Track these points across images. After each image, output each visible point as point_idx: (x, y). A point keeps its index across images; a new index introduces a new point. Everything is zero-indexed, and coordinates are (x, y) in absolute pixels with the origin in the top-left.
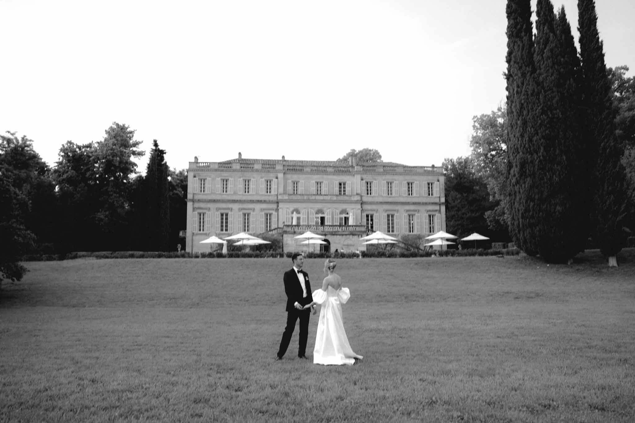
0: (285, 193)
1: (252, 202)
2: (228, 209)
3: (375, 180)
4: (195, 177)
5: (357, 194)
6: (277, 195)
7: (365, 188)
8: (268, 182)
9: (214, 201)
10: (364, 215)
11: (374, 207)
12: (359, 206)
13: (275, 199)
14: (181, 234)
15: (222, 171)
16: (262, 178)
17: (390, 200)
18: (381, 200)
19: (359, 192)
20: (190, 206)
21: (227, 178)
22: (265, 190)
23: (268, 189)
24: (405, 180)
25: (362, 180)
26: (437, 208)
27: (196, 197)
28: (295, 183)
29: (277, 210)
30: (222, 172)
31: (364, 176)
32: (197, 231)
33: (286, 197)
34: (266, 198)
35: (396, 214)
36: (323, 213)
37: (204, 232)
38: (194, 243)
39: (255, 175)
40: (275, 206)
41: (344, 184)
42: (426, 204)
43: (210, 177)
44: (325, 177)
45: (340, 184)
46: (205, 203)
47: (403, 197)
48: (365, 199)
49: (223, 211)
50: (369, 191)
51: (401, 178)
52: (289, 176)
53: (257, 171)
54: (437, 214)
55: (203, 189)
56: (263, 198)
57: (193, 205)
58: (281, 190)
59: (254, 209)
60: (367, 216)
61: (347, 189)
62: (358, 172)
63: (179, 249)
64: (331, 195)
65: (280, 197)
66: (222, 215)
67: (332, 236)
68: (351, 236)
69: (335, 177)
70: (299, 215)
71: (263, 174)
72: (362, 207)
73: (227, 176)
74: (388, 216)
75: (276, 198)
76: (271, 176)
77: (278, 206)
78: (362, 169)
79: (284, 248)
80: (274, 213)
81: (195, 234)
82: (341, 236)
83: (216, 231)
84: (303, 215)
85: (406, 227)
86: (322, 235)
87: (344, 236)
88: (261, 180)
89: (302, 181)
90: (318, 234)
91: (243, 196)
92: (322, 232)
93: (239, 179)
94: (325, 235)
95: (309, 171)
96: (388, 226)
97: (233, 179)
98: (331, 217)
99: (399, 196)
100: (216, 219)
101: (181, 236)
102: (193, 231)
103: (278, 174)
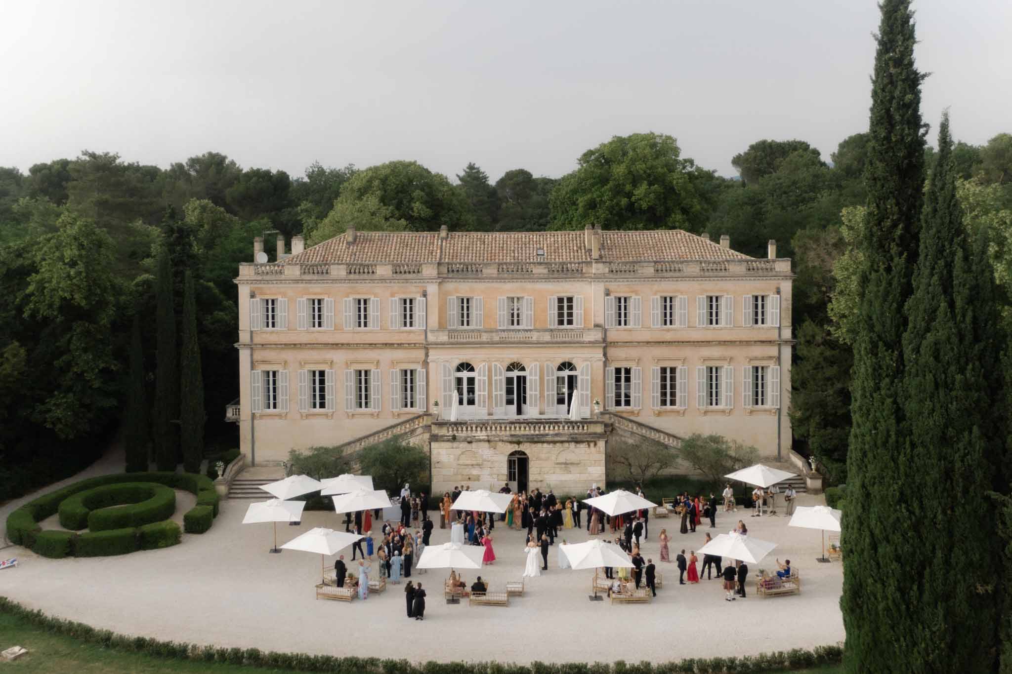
0: (442, 327)
1: (372, 346)
2: (325, 362)
3: (636, 293)
4: (253, 295)
5: (596, 326)
6: (426, 331)
7: (613, 311)
8: (408, 304)
9: (295, 346)
10: (612, 369)
11: (634, 352)
12: (598, 354)
13: (420, 339)
14: (230, 414)
15: (309, 281)
16: (392, 295)
17: (668, 337)
18: (647, 336)
19: (600, 321)
20: (244, 357)
21: (319, 297)
22: (399, 319)
23: (408, 318)
24: (704, 291)
25: (608, 294)
26: (773, 351)
27: (257, 339)
28: (465, 303)
29: (426, 364)
30: (309, 285)
31: (613, 286)
32: (260, 409)
33: (443, 337)
34: (403, 338)
35: (680, 367)
36: (523, 369)
37: (277, 412)
38: (256, 434)
39: (378, 288)
40: (421, 354)
41: (570, 300)
42: (748, 343)
43: (284, 295)
44: (529, 286)
45: (561, 300)
46: (277, 351)
47: (698, 330)
48: (612, 336)
49: (313, 367)
50: (622, 316)
51: (695, 285)
52: (450, 286)
53: (383, 280)
54: (772, 367)
55: (271, 320)
56: (395, 339)
57: (252, 355)
58: (434, 321)
59: (378, 362)
60: (618, 371)
61: (575, 311)
62: (597, 278)
64: (538, 331)
65: (431, 338)
66: (313, 374)
67: (533, 445)
68: (573, 444)
69: (549, 286)
70: (471, 374)
71: (396, 286)
72: (605, 355)
73: (321, 293)
74: (664, 370)
75: (423, 337)
76: (412, 291)
77: (427, 355)
78: (607, 270)
79: (433, 470)
80: (420, 370)
81: (258, 415)
82: (551, 445)
83: (301, 409)
84: (479, 375)
85: (701, 394)
86: (511, 442)
87: (558, 444)
88: (392, 301)
89: (478, 297)
90: (503, 441)
91: (355, 335)
92: (512, 436)
93: (346, 299)
94: (519, 443)
95: (494, 276)
96: (662, 392)
97: (333, 300)
98: (538, 378)
99: (688, 327)
100: (300, 384)
101: (229, 419)
102: (255, 409)
103: (426, 286)
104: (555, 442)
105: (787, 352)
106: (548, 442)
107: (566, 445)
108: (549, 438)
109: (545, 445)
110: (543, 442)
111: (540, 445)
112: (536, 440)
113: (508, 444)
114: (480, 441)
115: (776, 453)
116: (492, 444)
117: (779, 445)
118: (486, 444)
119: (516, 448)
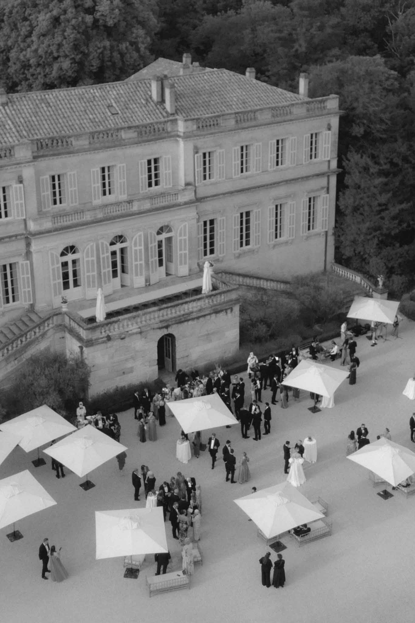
3: (220, 146)
5: (187, 185)
6: (26, 220)
7: (200, 167)
10: (201, 223)
13: (20, 230)
17: (246, 184)
19: (190, 179)
23: (2, 208)
24: (274, 137)
25: (197, 151)
26: (323, 182)
28: (56, 180)
29: (28, 254)
33: (46, 225)
34: (1, 232)
35: (254, 210)
36: (125, 241)
41: (158, 162)
44: (118, 152)
45: (148, 162)
47: (269, 172)
48: (201, 192)
50: (207, 172)
51: (266, 133)
52: (42, 165)
54: (323, 195)
58: (33, 207)
60: (205, 224)
61: (161, 171)
62: (186, 135)
64: (139, 200)
65: (32, 226)
67: (180, 326)
68: (213, 316)
69: (137, 150)
70: (75, 257)
72: (197, 212)
74: (241, 216)
75: (23, 226)
76: (6, 177)
77: (29, 246)
78: (195, 127)
80: (21, 262)
82: (196, 321)
84: (83, 256)
85: (271, 231)
86: (160, 328)
87: (201, 319)
89: (72, 173)
90: (154, 329)
92: (161, 322)
94: (167, 327)
95: (87, 147)
96: (240, 236)
98: (142, 247)
99: (263, 172)
103: (21, 171)
104: (198, 318)
105: (333, 180)
106: (193, 319)
107: (208, 317)
108: (194, 315)
109: (190, 323)
110: (188, 320)
111: (186, 323)
112: (182, 320)
113: (158, 330)
114: (133, 334)
115: (323, 268)
116: (143, 334)
117: (325, 261)
118: (139, 336)
119: (165, 332)
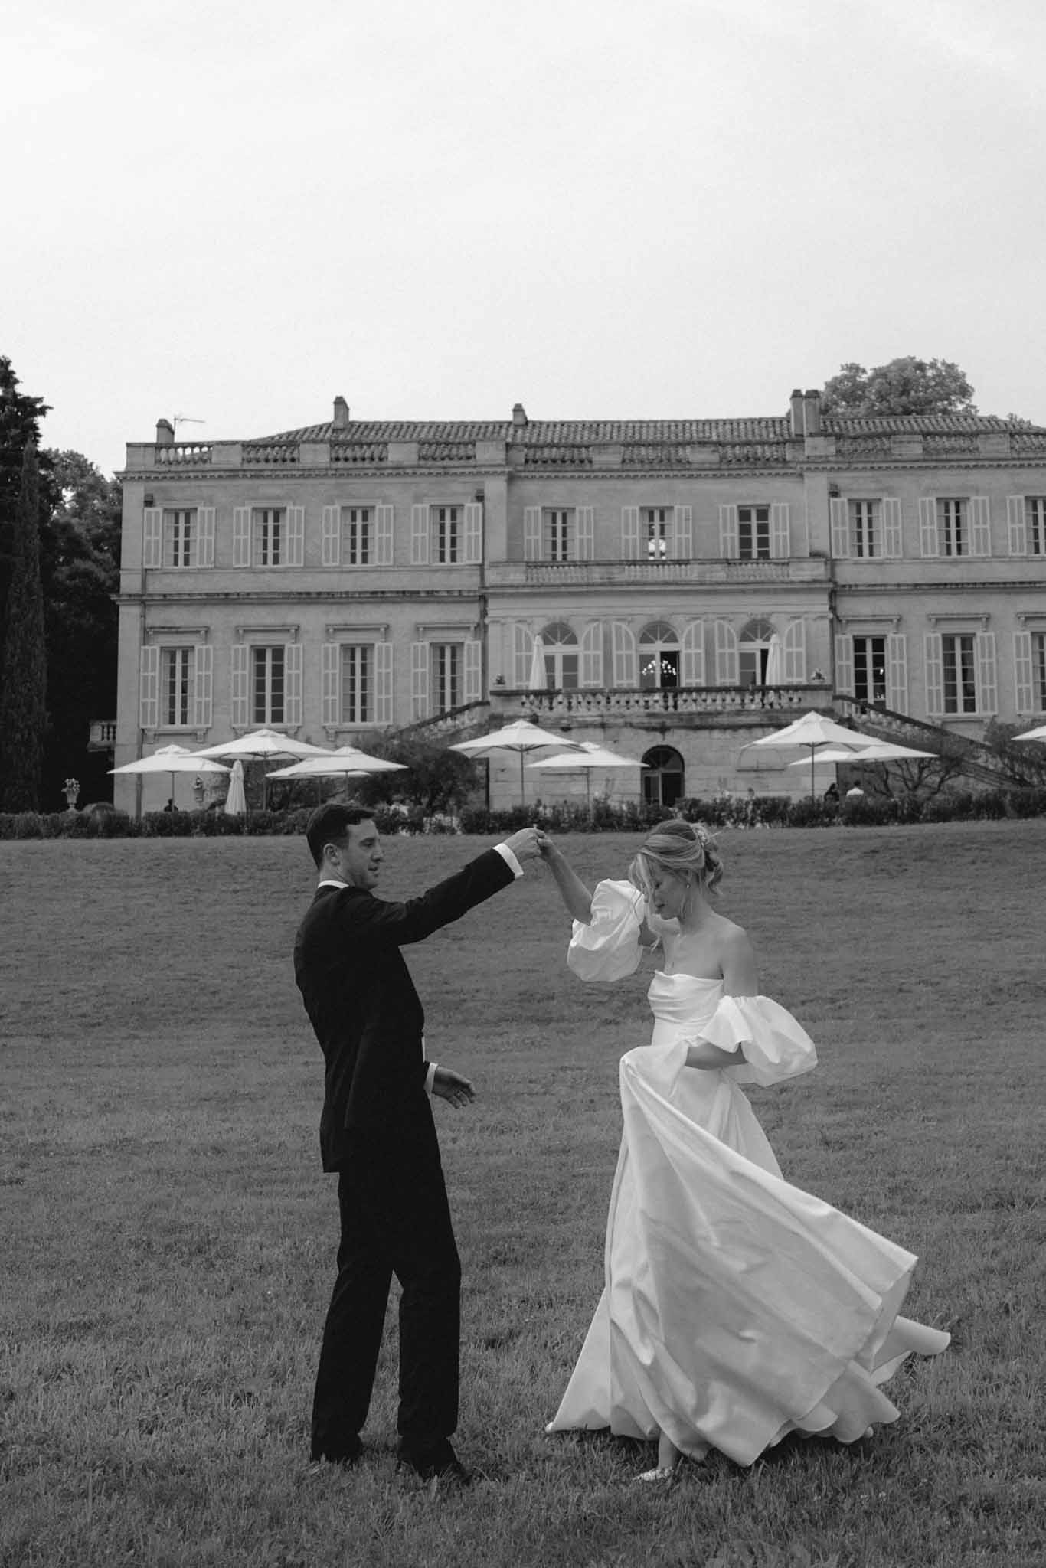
0: (511, 561)
1: (378, 597)
2: (283, 629)
3: (890, 490)
4: (149, 503)
5: (815, 555)
6: (482, 566)
7: (847, 527)
8: (447, 515)
9: (226, 599)
10: (846, 639)
11: (885, 606)
12: (821, 604)
13: (471, 582)
14: (96, 736)
15: (258, 475)
16: (418, 499)
17: (954, 575)
18: (914, 575)
19: (822, 545)
20: (129, 620)
21: (278, 504)
22: (431, 547)
23: (447, 545)
24: (1018, 489)
25: (834, 493)
27: (156, 586)
28: (559, 517)
29: (481, 629)
30: (257, 482)
31: (843, 480)
32: (156, 723)
33: (516, 576)
34: (438, 582)
35: (979, 634)
36: (673, 639)
37: (188, 727)
39: (392, 488)
40: (469, 614)
41: (763, 514)
43: (210, 501)
44: (681, 485)
45: (744, 515)
46: (192, 609)
47: (1011, 560)
48: (846, 575)
49: (261, 640)
50: (863, 539)
51: (1002, 479)
52: (530, 488)
53: (399, 470)
55: (182, 551)
56: (423, 583)
57: (144, 616)
58: (498, 548)
59: (387, 628)
60: (859, 644)
61: (772, 535)
62: (816, 464)
63: (72, 800)
64: (702, 562)
65: (492, 577)
66: (260, 653)
67: (692, 734)
69: (723, 486)
70: (570, 650)
71: (424, 484)
72: (833, 609)
73: (278, 498)
74: (948, 641)
75: (477, 579)
76: (457, 490)
77: (484, 614)
78: (832, 450)
79: (492, 785)
80: (471, 643)
81: (150, 734)
82: (728, 734)
83: (236, 721)
84: (587, 648)
85: (1024, 686)
86: (649, 729)
87: (742, 732)
88: (416, 510)
89: (585, 508)
90: (631, 725)
91: (345, 576)
92: (649, 715)
93: (328, 507)
94: (663, 729)
95: (616, 467)
96: (946, 686)
97: (302, 508)
98: (701, 651)
99: (994, 557)
100: (234, 673)
101: (94, 746)
102: (145, 722)
103: (483, 482)
104: (735, 728)
106: (724, 728)
108: (723, 720)
109: (716, 734)
110: (712, 728)
111: (704, 734)
112: (697, 722)
113: (642, 732)
114: (586, 725)
116: (611, 732)
118: (599, 733)
119: (657, 740)
